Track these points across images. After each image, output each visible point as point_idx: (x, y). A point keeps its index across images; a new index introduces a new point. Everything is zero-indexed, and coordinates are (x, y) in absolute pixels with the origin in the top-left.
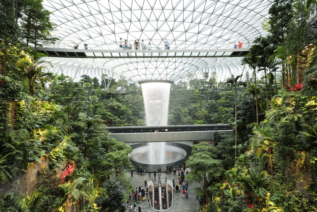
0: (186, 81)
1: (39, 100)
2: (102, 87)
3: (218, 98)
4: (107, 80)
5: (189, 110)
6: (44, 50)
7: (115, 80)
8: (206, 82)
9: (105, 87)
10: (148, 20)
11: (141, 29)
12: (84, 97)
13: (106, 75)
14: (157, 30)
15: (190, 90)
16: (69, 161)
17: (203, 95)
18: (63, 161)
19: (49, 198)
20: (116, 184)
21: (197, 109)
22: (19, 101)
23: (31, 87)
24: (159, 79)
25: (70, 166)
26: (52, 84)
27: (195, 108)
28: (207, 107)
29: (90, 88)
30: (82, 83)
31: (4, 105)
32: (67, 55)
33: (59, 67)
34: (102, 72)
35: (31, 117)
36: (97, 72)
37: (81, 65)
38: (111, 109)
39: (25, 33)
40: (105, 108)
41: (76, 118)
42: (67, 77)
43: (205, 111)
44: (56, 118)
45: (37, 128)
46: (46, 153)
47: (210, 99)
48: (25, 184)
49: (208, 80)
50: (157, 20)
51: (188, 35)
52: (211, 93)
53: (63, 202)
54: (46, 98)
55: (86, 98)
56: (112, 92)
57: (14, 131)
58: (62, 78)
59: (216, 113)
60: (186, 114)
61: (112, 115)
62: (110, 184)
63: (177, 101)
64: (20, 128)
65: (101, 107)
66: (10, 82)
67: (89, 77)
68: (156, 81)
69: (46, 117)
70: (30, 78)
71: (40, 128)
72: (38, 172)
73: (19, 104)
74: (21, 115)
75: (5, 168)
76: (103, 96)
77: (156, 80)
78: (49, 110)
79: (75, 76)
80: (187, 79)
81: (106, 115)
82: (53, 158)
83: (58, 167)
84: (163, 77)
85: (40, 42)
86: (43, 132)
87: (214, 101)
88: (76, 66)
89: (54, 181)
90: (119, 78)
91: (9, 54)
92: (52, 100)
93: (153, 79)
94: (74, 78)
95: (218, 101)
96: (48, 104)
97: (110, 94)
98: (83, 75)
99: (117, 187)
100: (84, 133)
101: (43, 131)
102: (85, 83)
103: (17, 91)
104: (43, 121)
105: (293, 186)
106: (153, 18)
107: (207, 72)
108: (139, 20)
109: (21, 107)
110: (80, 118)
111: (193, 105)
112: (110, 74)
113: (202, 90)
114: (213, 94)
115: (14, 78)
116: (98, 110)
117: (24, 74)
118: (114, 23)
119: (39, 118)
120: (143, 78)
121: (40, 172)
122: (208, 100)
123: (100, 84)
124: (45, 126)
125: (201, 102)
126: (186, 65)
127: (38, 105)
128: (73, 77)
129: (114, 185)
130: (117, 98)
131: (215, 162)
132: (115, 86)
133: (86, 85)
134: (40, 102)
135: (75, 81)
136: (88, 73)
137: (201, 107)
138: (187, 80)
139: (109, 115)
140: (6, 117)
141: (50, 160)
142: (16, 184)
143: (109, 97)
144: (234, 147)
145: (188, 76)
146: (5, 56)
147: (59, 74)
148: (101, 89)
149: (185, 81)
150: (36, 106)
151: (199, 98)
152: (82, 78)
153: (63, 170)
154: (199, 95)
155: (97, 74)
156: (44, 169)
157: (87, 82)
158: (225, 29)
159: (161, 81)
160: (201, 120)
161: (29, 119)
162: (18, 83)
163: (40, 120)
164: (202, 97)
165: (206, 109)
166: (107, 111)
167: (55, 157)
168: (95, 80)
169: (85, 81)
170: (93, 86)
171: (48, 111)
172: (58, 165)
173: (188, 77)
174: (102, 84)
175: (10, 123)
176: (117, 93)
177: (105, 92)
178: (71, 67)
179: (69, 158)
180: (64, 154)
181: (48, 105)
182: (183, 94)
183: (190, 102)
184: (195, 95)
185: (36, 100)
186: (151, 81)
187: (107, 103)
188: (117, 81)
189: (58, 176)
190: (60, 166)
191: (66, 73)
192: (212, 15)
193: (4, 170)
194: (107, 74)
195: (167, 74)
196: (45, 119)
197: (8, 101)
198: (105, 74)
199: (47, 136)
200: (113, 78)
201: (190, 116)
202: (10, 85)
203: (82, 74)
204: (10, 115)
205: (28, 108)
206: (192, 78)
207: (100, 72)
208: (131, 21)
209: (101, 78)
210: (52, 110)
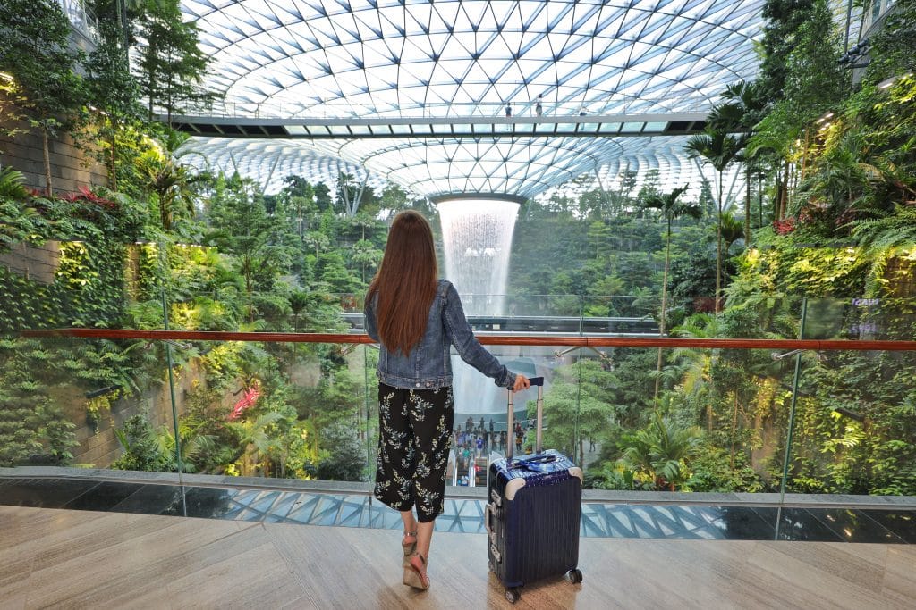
0: (570, 195)
1: (182, 243)
2: (340, 208)
3: (656, 246)
4: (351, 191)
5: (573, 277)
6: (190, 123)
7: (372, 189)
8: (628, 201)
9: (347, 210)
10: (451, 30)
11: (431, 54)
12: (291, 235)
13: (350, 177)
14: (476, 57)
15: (581, 222)
16: (248, 379)
17: (615, 237)
18: (235, 377)
19: (207, 439)
20: (350, 433)
21: (594, 276)
22: (144, 245)
23: (165, 214)
24: (486, 189)
25: (252, 391)
26: (211, 200)
27: (591, 272)
28: (624, 272)
29: (308, 211)
30: (287, 198)
31: (118, 252)
32: (241, 133)
33: (228, 155)
34: (339, 168)
35: (168, 278)
36: (325, 169)
37: (282, 148)
38: (361, 269)
39: (146, 84)
40: (345, 266)
41: (268, 287)
42: (248, 181)
43: (617, 281)
44: (219, 283)
45: (180, 302)
46: (200, 354)
47: (635, 249)
48: (163, 410)
49: (634, 194)
50: (475, 29)
51: (563, 68)
52: (640, 231)
53: (237, 457)
54: (198, 238)
55: (297, 238)
56: (364, 224)
57: (139, 305)
58: (235, 183)
59: (646, 289)
60: (563, 288)
61: (363, 284)
62: (336, 433)
63: (540, 250)
64: (148, 299)
65: (335, 262)
66: (125, 205)
67: (305, 182)
68: (477, 195)
69: (198, 279)
70: (162, 193)
71: (187, 302)
72: (185, 392)
73: (144, 250)
74: (149, 273)
75: (127, 371)
76: (340, 234)
77: (478, 192)
78: (204, 264)
79: (270, 178)
80: (573, 189)
81: (348, 283)
82: (214, 368)
83: (225, 387)
84: (496, 184)
85: (179, 105)
86: (192, 311)
87: (645, 254)
88: (271, 153)
89: (218, 413)
90: (385, 185)
91: (122, 144)
92: (212, 242)
93: (469, 188)
94: (267, 184)
95: (655, 256)
96: (202, 252)
97: (359, 228)
98: (289, 175)
99: (349, 439)
100: (287, 324)
101: (193, 309)
102: (296, 198)
103: (140, 224)
104: (192, 289)
105: (746, 458)
106: (462, 24)
107: (632, 168)
108: (427, 31)
109: (150, 257)
110: (277, 287)
111: (588, 265)
112: (359, 174)
113: (614, 223)
114: (643, 235)
115: (130, 195)
116: (328, 270)
117: (150, 186)
118: (360, 40)
119: (185, 281)
120: (443, 187)
121: (189, 392)
122: (628, 251)
123: (334, 201)
124: (196, 299)
125: (607, 257)
126: (561, 151)
127: (180, 252)
128: (263, 180)
129: (344, 436)
130: (378, 239)
131: (597, 407)
132: (372, 206)
133: (298, 202)
134: (184, 247)
135: (269, 192)
136: (301, 171)
137: (607, 270)
138: (573, 193)
139: (355, 284)
140: (122, 275)
141: (209, 372)
142: (148, 406)
143: (356, 235)
144: (651, 375)
145: (577, 183)
146: (113, 150)
147: (229, 174)
148: (337, 213)
149: (565, 196)
150: (176, 255)
151: (603, 245)
152: (287, 185)
153: (235, 394)
154: (605, 237)
155: (326, 174)
156: (197, 387)
157: (299, 195)
158: (670, 48)
159: (492, 196)
160: (601, 307)
161: (165, 281)
162: (141, 207)
163: (186, 286)
164: (611, 241)
165: (618, 277)
166: (350, 274)
167: (218, 367)
168: (322, 190)
169: (294, 193)
170: (315, 206)
171: (203, 268)
172: (224, 383)
173: (578, 185)
174: (340, 202)
175: (131, 289)
176: (379, 226)
177: (344, 223)
178: (259, 154)
179: (248, 373)
180: (238, 364)
181: (201, 254)
182: (560, 232)
183: (578, 256)
184: (592, 237)
185: (177, 243)
186: (463, 196)
187: (351, 252)
188: (378, 192)
189: (225, 404)
190: (229, 386)
191: (246, 171)
192: (630, 10)
193: (125, 374)
194: (351, 173)
195: (508, 177)
196: (195, 285)
197: (125, 244)
198: (347, 174)
199: (201, 321)
200: (369, 184)
201: (572, 293)
202: (127, 211)
203: (286, 173)
204: (129, 272)
205: (161, 259)
206: (588, 187)
207: (334, 167)
208: (403, 33)
209: (336, 183)
210: (210, 265)
